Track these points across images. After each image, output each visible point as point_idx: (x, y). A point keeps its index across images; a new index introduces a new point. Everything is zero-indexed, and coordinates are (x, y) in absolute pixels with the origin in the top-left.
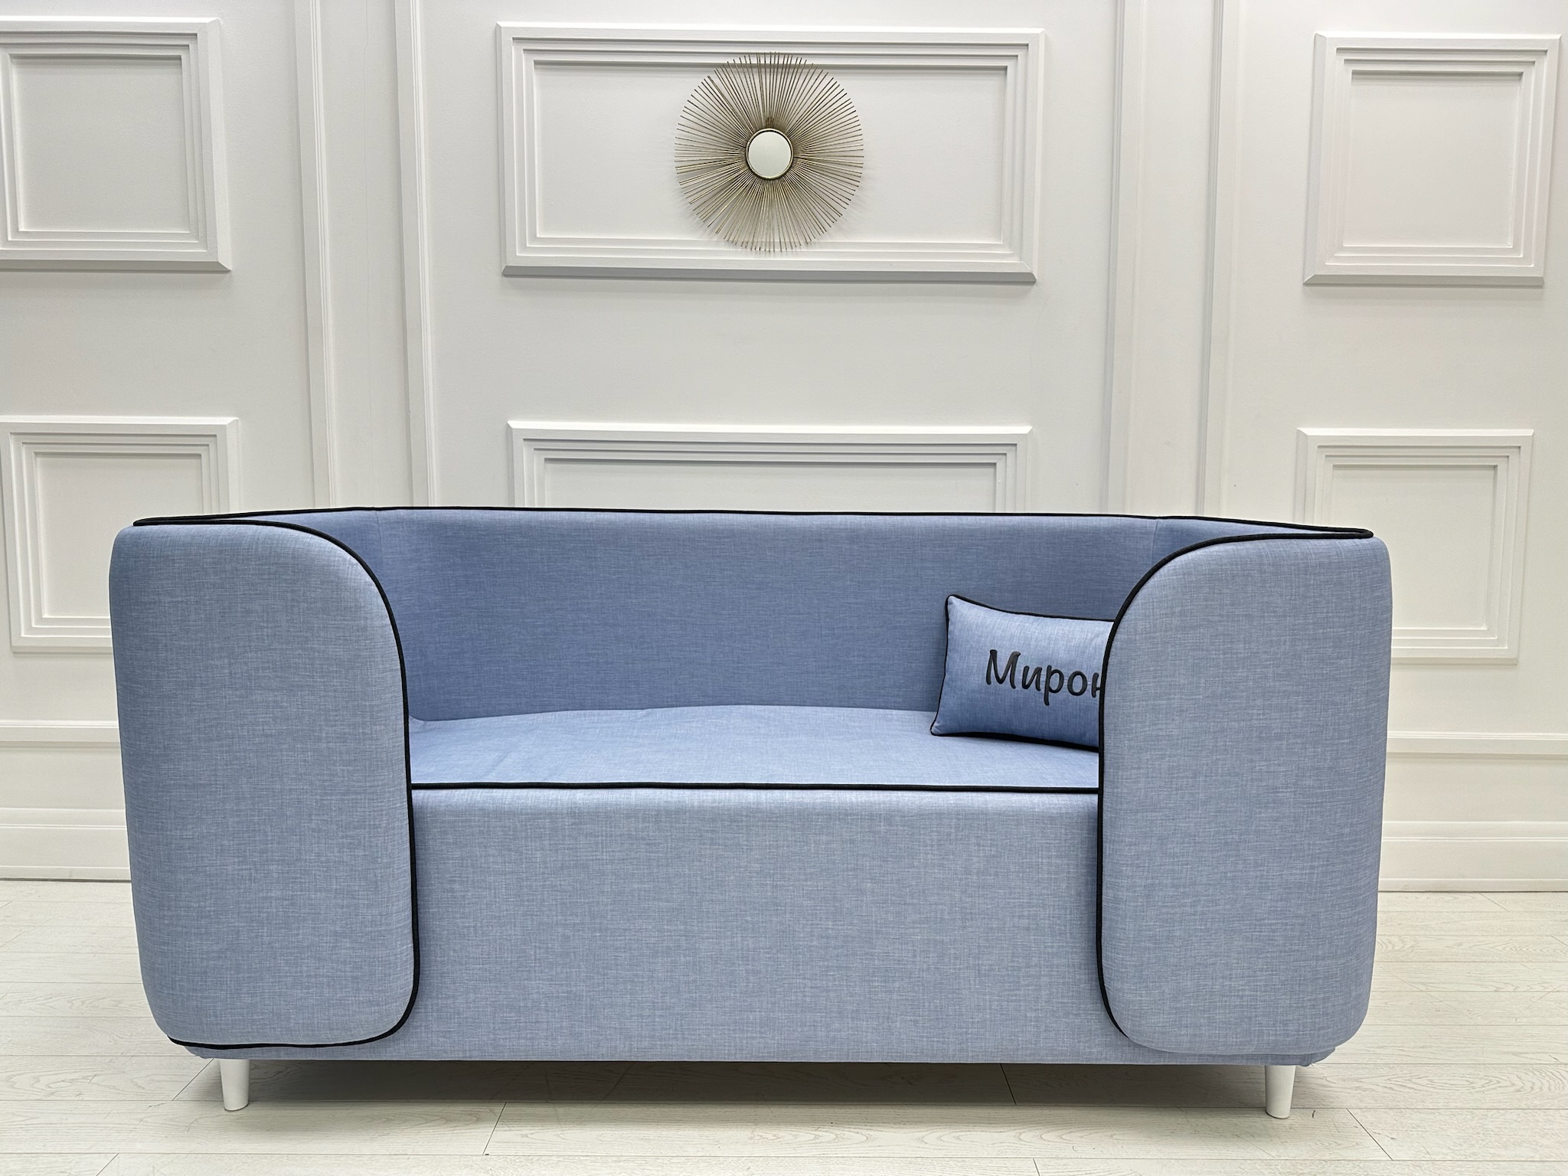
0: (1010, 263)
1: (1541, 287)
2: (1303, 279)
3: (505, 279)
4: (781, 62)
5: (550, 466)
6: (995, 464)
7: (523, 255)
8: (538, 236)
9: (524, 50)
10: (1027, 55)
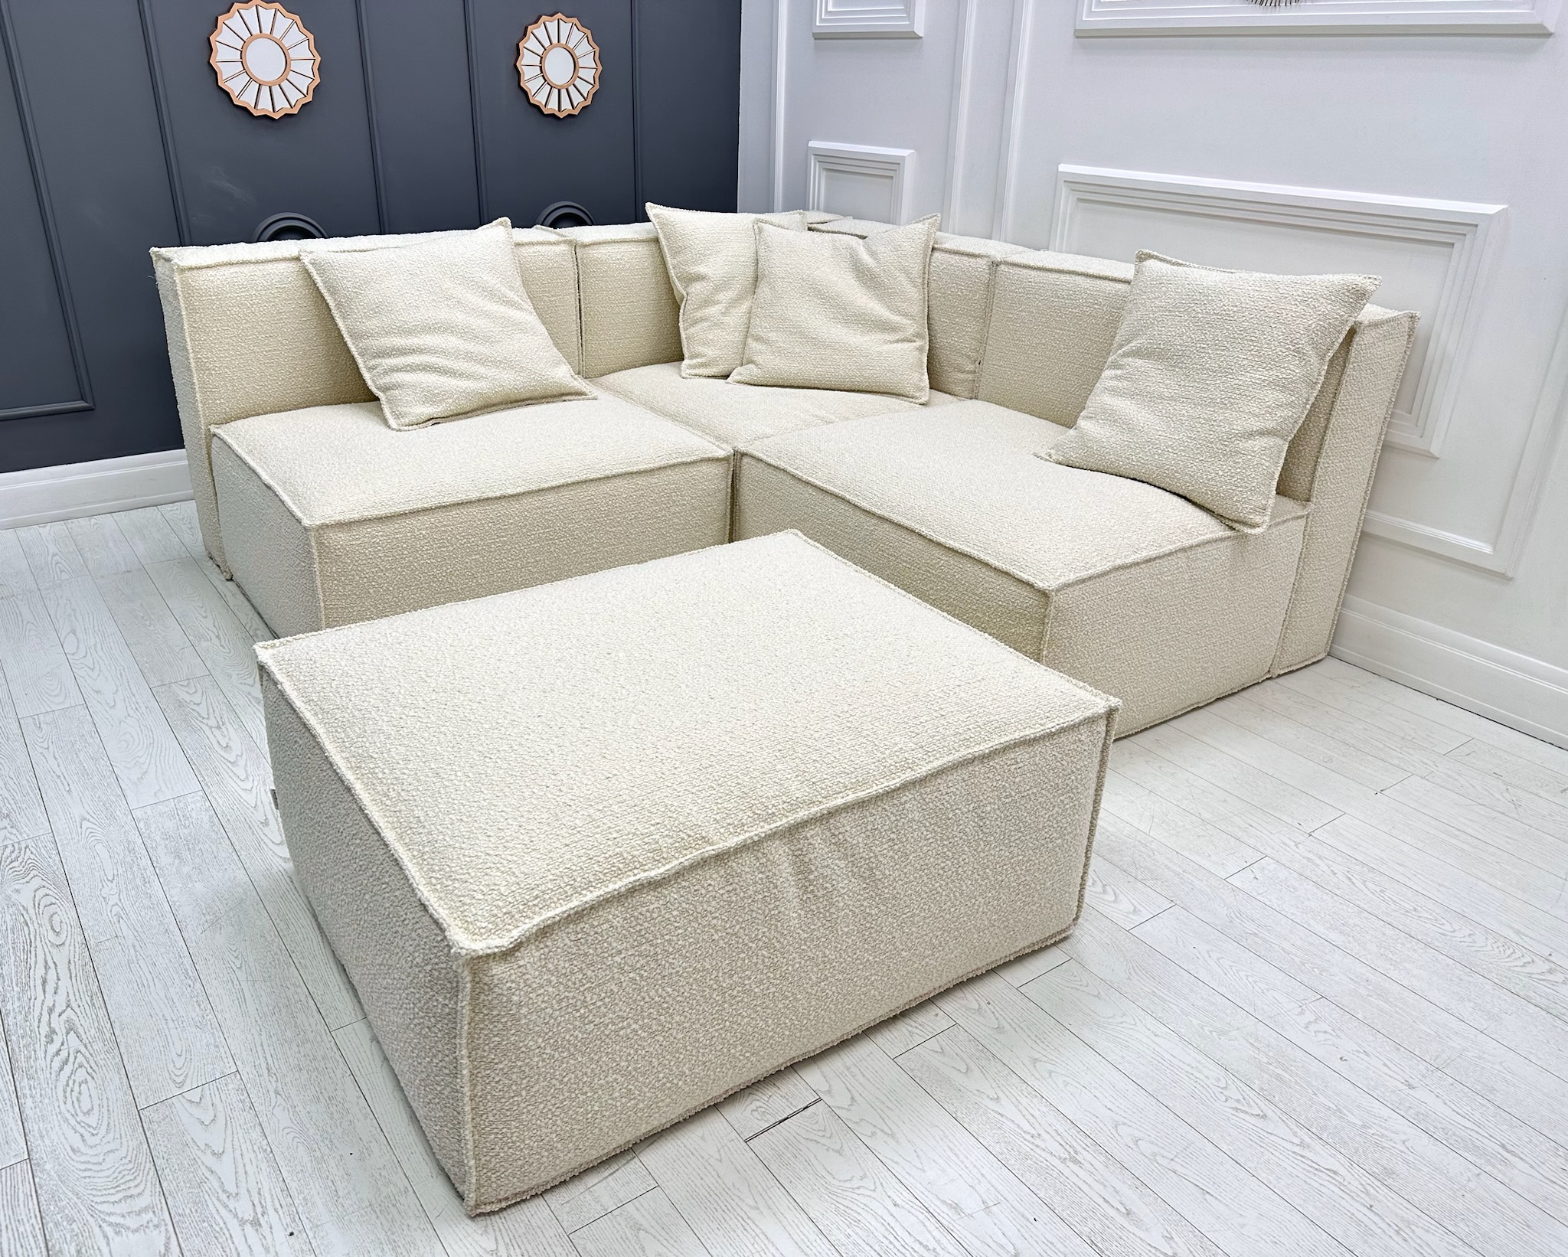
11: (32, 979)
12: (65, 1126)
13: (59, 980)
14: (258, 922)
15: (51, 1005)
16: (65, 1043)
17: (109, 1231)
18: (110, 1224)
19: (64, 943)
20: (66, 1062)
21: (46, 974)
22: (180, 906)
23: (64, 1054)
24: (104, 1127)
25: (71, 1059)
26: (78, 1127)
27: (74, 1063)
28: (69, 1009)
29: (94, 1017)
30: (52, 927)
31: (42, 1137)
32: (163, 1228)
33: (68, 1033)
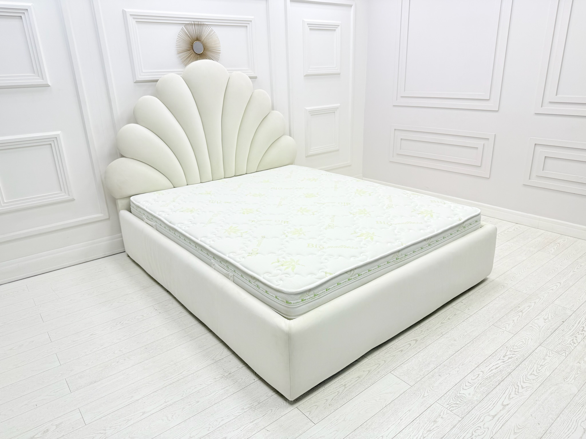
0: (252, 74)
1: (339, 74)
2: (304, 75)
3: (135, 84)
7: (141, 77)
8: (143, 71)
9: (133, 18)
10: (251, 23)
11: (498, 371)
12: (528, 344)
13: (494, 366)
15: (502, 363)
16: (510, 354)
17: (541, 328)
19: (481, 371)
20: (515, 352)
21: (494, 369)
22: (449, 354)
23: (513, 353)
24: (523, 338)
26: (527, 341)
27: (513, 350)
28: (500, 358)
29: (499, 353)
30: (477, 377)
31: (534, 346)
33: (507, 355)
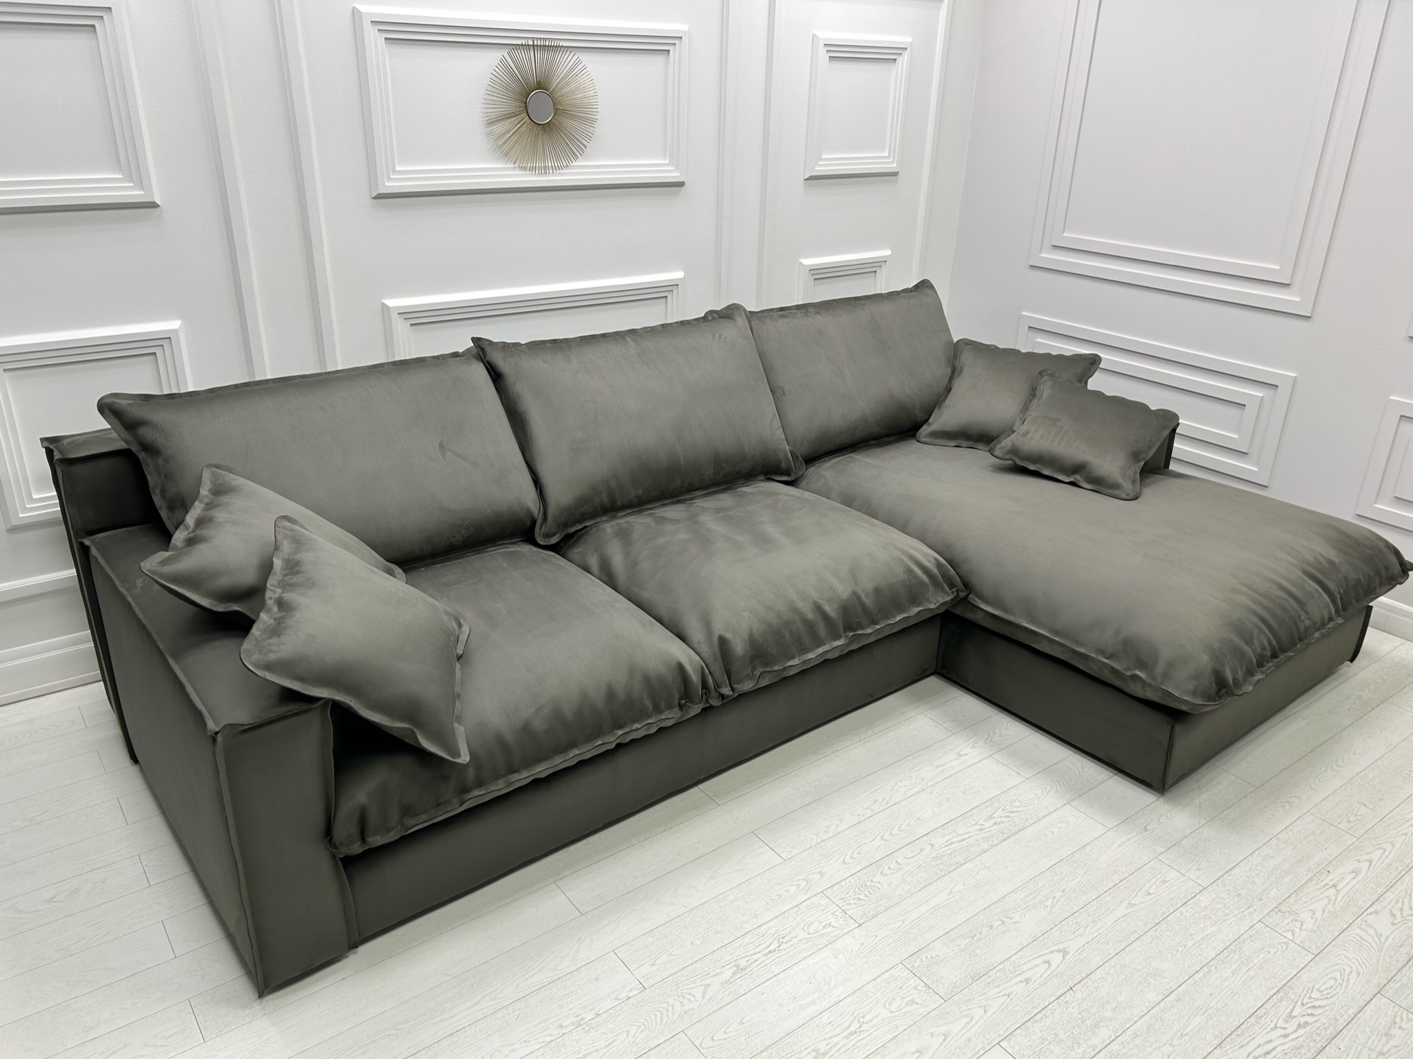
0: (673, 175)
1: (896, 175)
2: (804, 176)
3: (373, 200)
4: (547, 44)
5: (413, 327)
6: (666, 297)
7: (391, 185)
8: (397, 169)
9: (378, 30)
10: (680, 44)
12: (1350, 986)
14: (1139, 949)
16: (1302, 1014)
17: (1383, 939)
18: (1380, 940)
20: (1314, 1007)
21: (1260, 1056)
22: (1149, 1002)
23: (1309, 1011)
24: (1337, 967)
25: (1309, 1005)
26: (1346, 979)
27: (1311, 1002)
28: (1278, 1025)
29: (1274, 1008)
31: (1363, 993)
32: (1365, 919)
33: (1295, 1017)
